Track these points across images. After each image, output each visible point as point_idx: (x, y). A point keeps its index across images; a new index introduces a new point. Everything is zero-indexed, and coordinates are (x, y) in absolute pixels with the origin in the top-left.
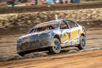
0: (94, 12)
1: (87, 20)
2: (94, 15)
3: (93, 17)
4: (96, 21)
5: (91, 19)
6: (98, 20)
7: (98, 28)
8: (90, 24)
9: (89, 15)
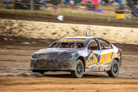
0: (16, 25)
1: (4, 35)
2: (15, 28)
3: (13, 31)
4: (17, 37)
5: (10, 33)
6: (19, 36)
7: (18, 47)
8: (8, 40)
9: (8, 28)
